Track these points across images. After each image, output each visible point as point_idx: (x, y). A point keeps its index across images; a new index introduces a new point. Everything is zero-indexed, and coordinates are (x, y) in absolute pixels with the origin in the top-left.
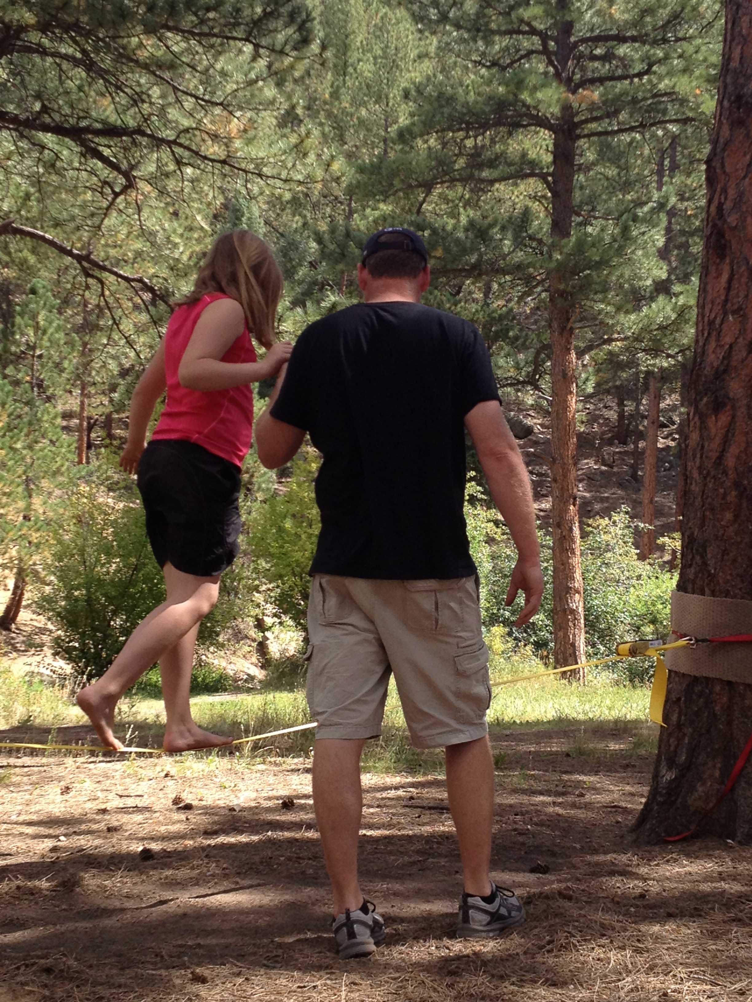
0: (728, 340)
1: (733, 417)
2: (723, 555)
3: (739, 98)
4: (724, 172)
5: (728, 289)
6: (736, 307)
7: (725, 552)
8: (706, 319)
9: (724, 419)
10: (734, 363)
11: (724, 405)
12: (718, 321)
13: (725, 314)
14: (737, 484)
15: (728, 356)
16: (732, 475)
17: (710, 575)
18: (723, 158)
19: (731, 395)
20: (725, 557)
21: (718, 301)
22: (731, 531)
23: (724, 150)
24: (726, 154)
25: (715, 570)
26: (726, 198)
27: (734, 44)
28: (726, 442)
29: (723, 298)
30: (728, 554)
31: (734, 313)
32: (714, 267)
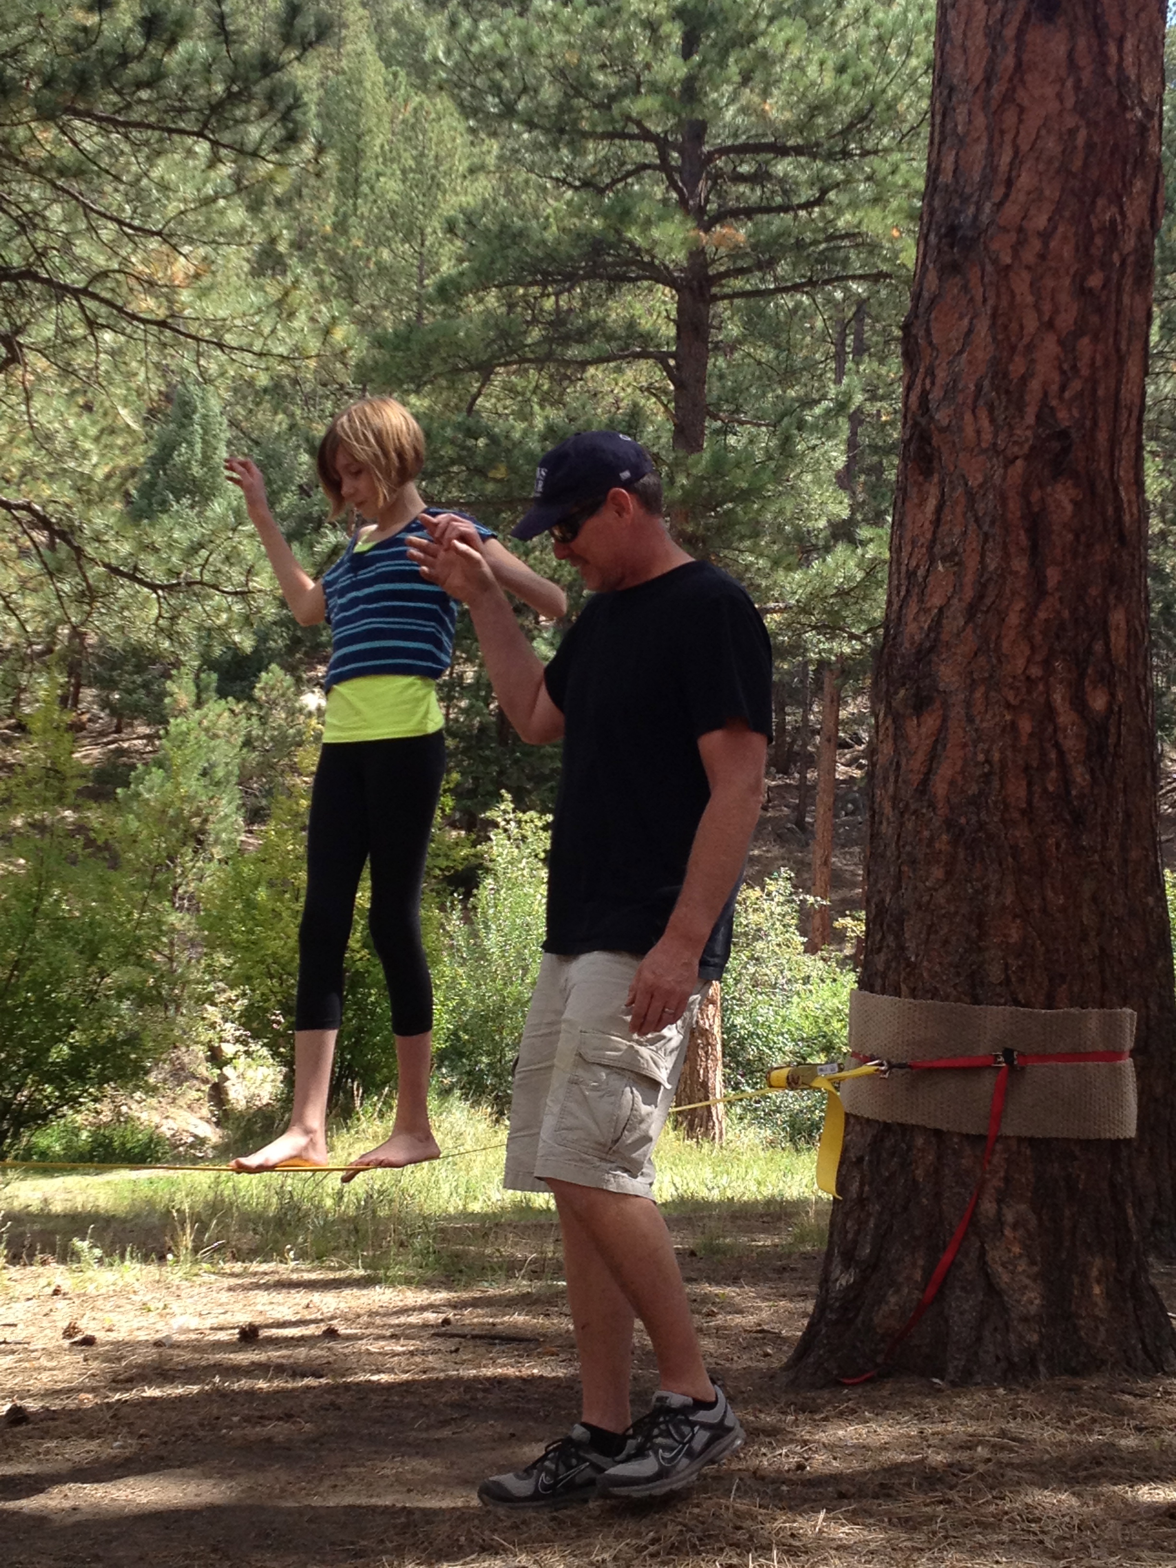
0: (936, 601)
1: (945, 719)
2: (928, 934)
3: (952, 230)
4: (930, 343)
5: (937, 522)
6: (948, 550)
7: (931, 929)
8: (903, 568)
9: (931, 722)
10: (944, 637)
11: (930, 700)
12: (921, 572)
13: (932, 562)
14: (949, 824)
15: (937, 625)
16: (942, 810)
17: (909, 964)
18: (928, 321)
19: (941, 686)
20: (932, 937)
21: (922, 540)
22: (940, 898)
23: (929, 310)
24: (933, 316)
25: (917, 956)
26: (933, 383)
27: (944, 148)
28: (933, 757)
29: (929, 536)
30: (936, 932)
31: (944, 559)
32: (915, 489)
